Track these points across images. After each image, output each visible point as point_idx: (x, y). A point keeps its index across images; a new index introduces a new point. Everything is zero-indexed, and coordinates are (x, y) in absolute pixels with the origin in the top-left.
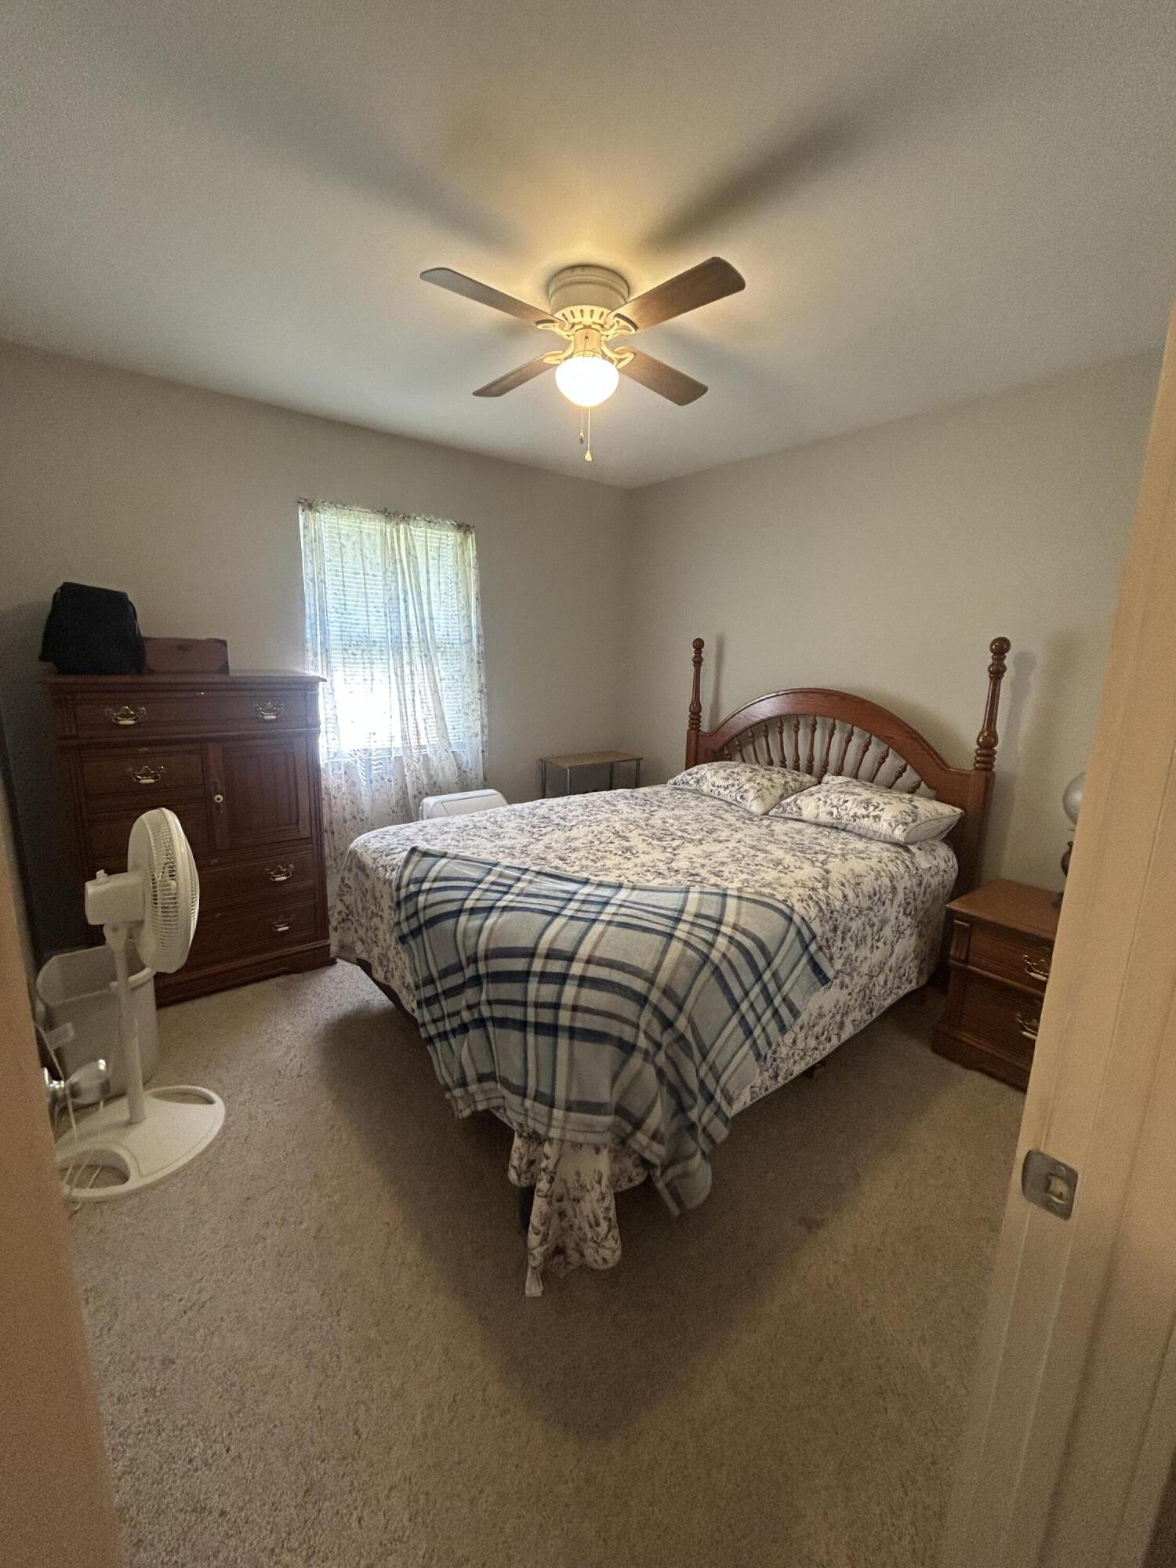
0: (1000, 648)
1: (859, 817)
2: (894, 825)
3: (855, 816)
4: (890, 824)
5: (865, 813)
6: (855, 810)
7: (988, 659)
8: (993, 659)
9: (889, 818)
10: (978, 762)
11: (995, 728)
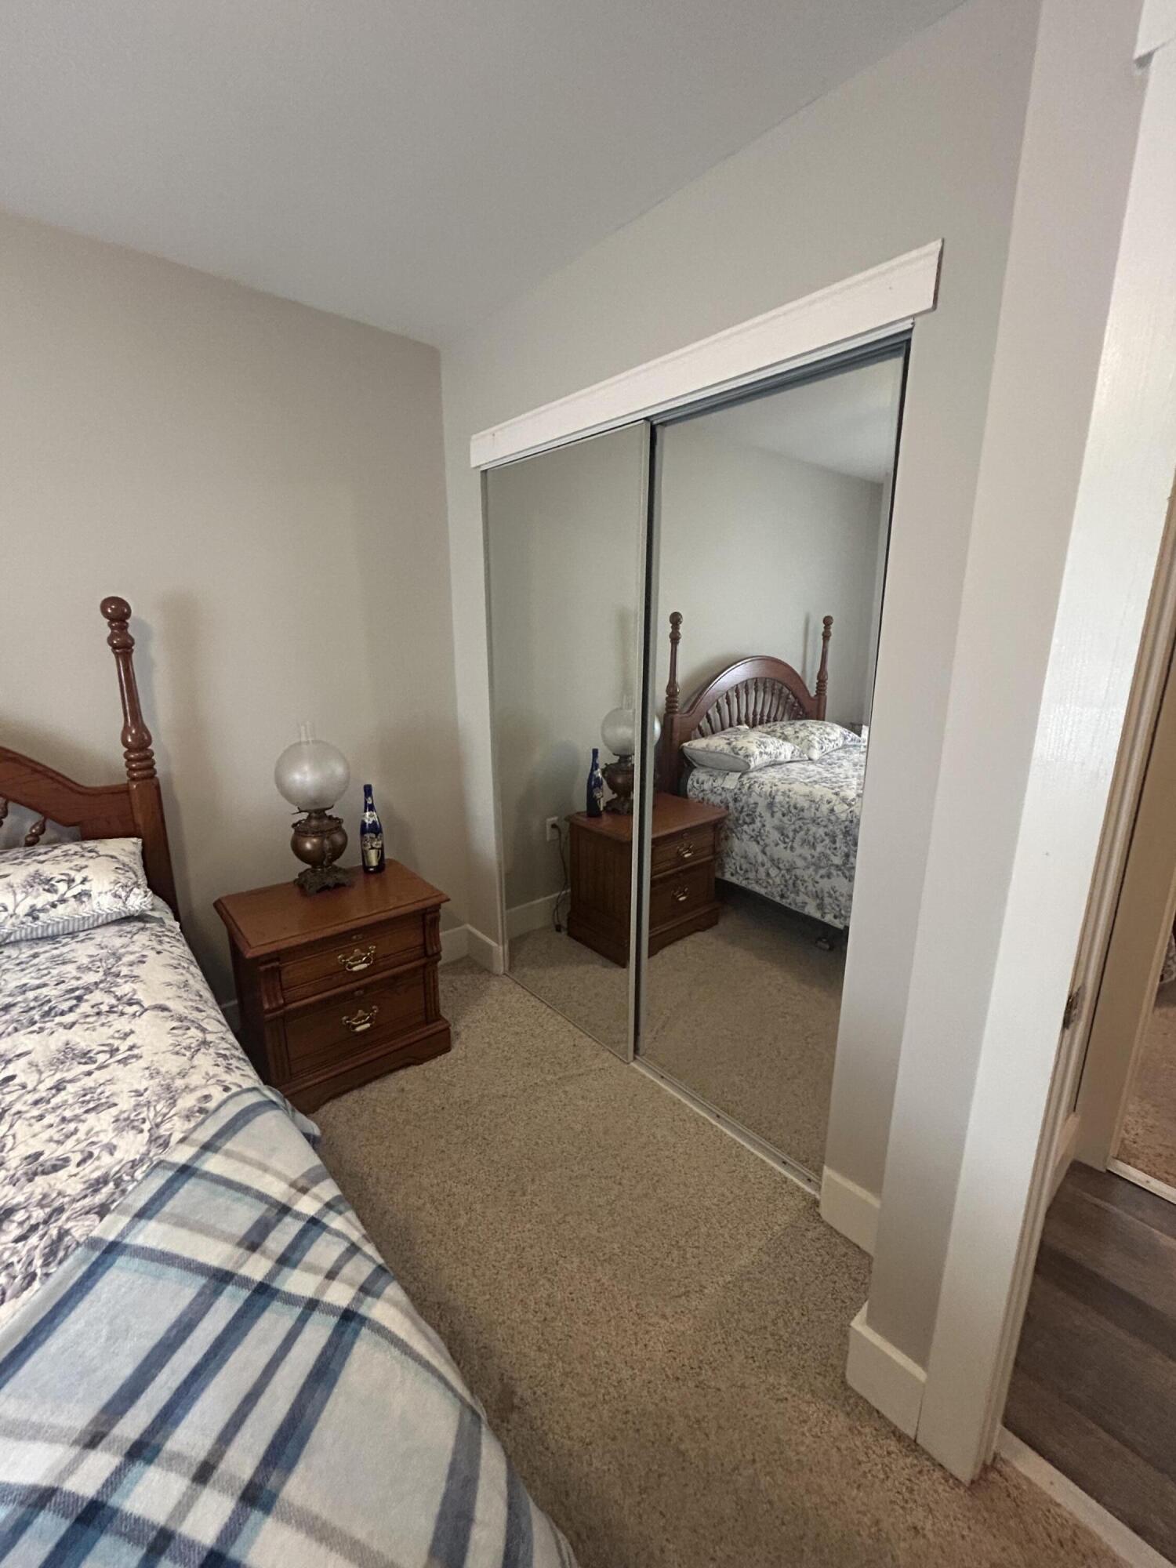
0: (117, 613)
1: (43, 910)
2: (123, 894)
3: (33, 914)
4: (116, 896)
5: (54, 898)
6: (30, 901)
7: (104, 628)
8: (112, 628)
9: (108, 887)
10: (134, 770)
11: (142, 721)
